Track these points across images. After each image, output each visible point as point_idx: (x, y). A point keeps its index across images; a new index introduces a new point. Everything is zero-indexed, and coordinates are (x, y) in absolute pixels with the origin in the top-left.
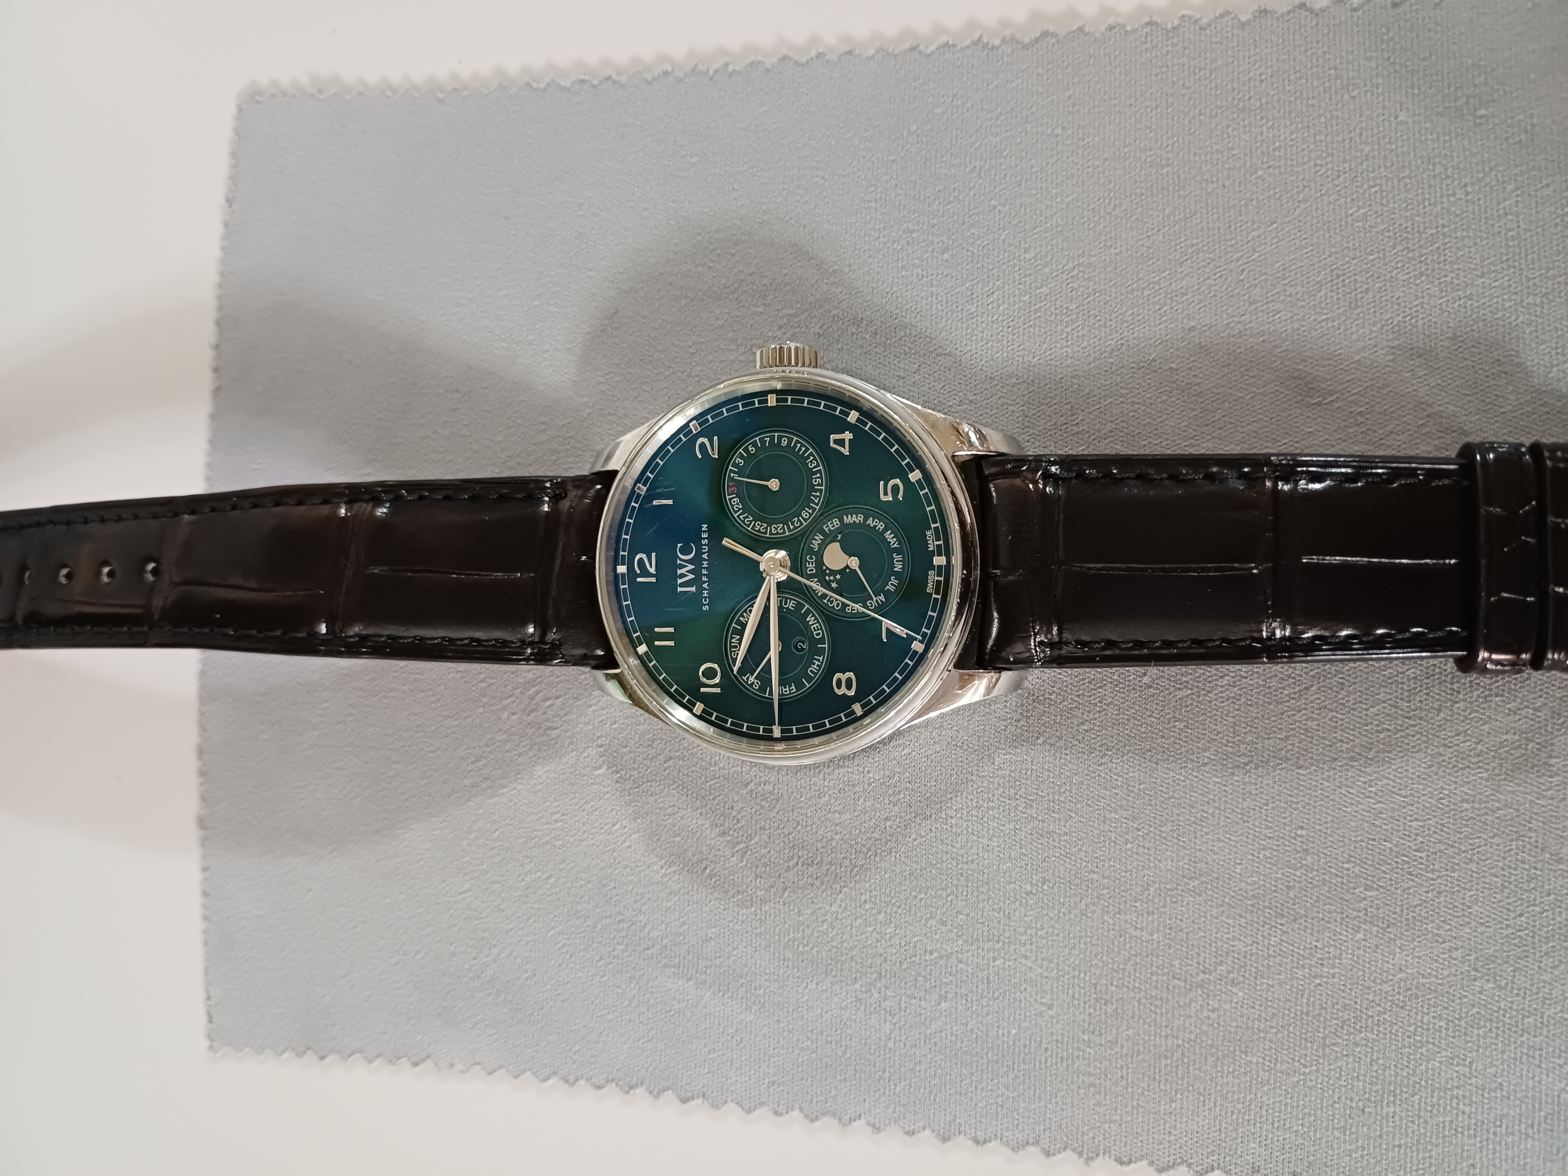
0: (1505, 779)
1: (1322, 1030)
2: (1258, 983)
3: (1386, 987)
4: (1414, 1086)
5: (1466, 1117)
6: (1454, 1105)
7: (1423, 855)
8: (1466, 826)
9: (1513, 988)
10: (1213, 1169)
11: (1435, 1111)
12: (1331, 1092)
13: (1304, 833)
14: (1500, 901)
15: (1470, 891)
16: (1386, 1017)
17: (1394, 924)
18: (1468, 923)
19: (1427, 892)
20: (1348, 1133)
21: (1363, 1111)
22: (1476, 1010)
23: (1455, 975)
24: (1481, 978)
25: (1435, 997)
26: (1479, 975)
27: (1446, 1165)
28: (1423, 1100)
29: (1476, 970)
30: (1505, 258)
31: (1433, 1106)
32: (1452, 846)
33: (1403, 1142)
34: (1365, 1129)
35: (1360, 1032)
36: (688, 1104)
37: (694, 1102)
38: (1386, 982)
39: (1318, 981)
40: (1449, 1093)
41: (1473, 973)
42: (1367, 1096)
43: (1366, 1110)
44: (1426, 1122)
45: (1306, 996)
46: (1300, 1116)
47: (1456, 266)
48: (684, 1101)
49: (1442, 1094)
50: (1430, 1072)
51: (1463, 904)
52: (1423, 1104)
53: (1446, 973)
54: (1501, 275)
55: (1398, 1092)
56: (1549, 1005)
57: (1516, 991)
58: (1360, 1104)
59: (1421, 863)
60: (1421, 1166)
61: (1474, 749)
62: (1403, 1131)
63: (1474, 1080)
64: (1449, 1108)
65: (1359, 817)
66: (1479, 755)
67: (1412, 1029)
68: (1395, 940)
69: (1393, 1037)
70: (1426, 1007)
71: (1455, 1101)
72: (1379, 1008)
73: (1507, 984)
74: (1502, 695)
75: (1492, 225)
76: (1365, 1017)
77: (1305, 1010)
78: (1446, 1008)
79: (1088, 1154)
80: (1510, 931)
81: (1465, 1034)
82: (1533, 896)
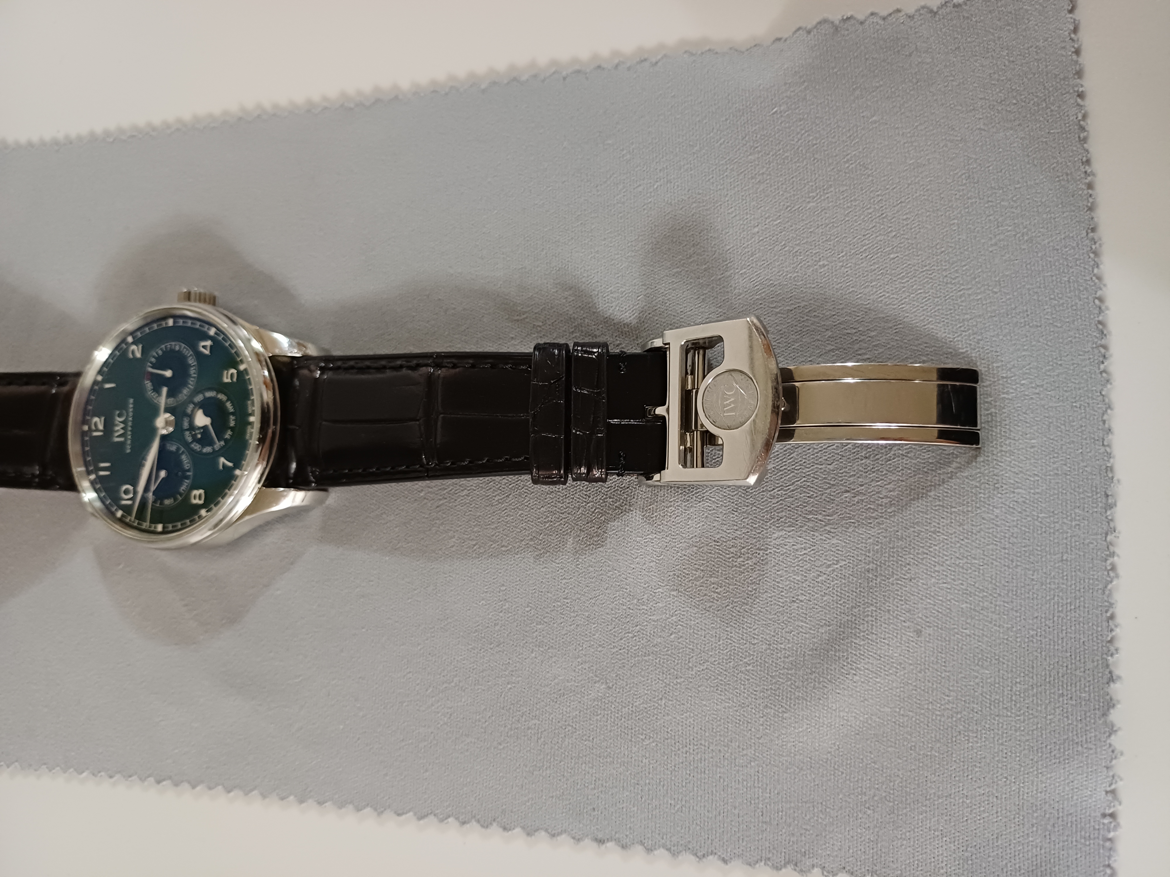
0: (613, 552)
1: (511, 719)
2: (476, 688)
3: (548, 690)
4: (561, 755)
5: (590, 775)
6: (583, 768)
7: (568, 601)
8: (591, 582)
9: (616, 687)
10: (449, 817)
11: (572, 772)
12: (515, 761)
13: (503, 588)
14: (611, 630)
15: (594, 624)
16: (547, 708)
17: (552, 646)
18: (593, 645)
19: (570, 625)
20: (524, 788)
21: (533, 774)
22: (596, 703)
23: (585, 680)
24: (599, 681)
25: (574, 695)
26: (598, 679)
27: (578, 810)
28: (566, 765)
29: (596, 676)
30: (617, 229)
31: (571, 769)
32: (584, 595)
33: (554, 794)
34: (534, 786)
35: (532, 719)
36: (161, 784)
37: (164, 783)
38: (547, 686)
39: (509, 686)
40: (581, 759)
41: (595, 678)
42: (535, 763)
43: (535, 773)
44: (567, 780)
45: (503, 696)
46: (498, 778)
47: (590, 234)
48: (159, 782)
49: (577, 761)
50: (571, 746)
51: (590, 633)
52: (566, 767)
53: (580, 678)
54: (614, 240)
55: (552, 759)
56: (637, 699)
57: (618, 690)
58: (531, 769)
59: (567, 607)
60: (564, 810)
61: (597, 532)
62: (554, 787)
63: (595, 750)
64: (580, 770)
65: (534, 577)
66: (598, 536)
67: (561, 716)
68: (552, 657)
69: (550, 722)
70: (569, 701)
71: (584, 765)
72: (543, 703)
73: (613, 685)
74: (613, 498)
75: (611, 210)
76: (535, 709)
77: (502, 706)
78: (580, 702)
79: (379, 810)
80: (616, 650)
81: (590, 719)
82: (628, 627)
